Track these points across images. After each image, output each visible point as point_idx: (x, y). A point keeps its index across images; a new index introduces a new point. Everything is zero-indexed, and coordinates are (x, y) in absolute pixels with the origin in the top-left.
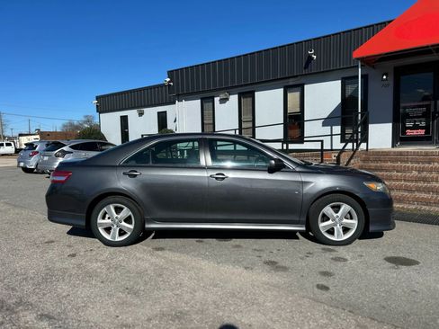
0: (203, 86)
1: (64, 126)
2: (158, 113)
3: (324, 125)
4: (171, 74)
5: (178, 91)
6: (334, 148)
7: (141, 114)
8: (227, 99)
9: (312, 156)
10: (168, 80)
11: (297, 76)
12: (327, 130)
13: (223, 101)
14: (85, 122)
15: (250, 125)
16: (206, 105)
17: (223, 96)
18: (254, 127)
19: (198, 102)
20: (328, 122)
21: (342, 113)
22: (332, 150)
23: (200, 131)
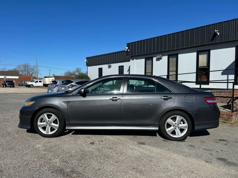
0: (147, 51)
1: (66, 73)
2: (119, 66)
3: (223, 74)
4: (128, 45)
5: (132, 54)
6: (229, 88)
7: (110, 67)
8: (161, 58)
9: (217, 92)
10: (127, 48)
11: (206, 45)
12: (225, 77)
13: (158, 59)
14: (76, 72)
15: (175, 73)
16: (148, 62)
17: (158, 57)
18: (177, 75)
19: (144, 60)
20: (225, 72)
21: (236, 67)
22: (228, 89)
23: (144, 74)
